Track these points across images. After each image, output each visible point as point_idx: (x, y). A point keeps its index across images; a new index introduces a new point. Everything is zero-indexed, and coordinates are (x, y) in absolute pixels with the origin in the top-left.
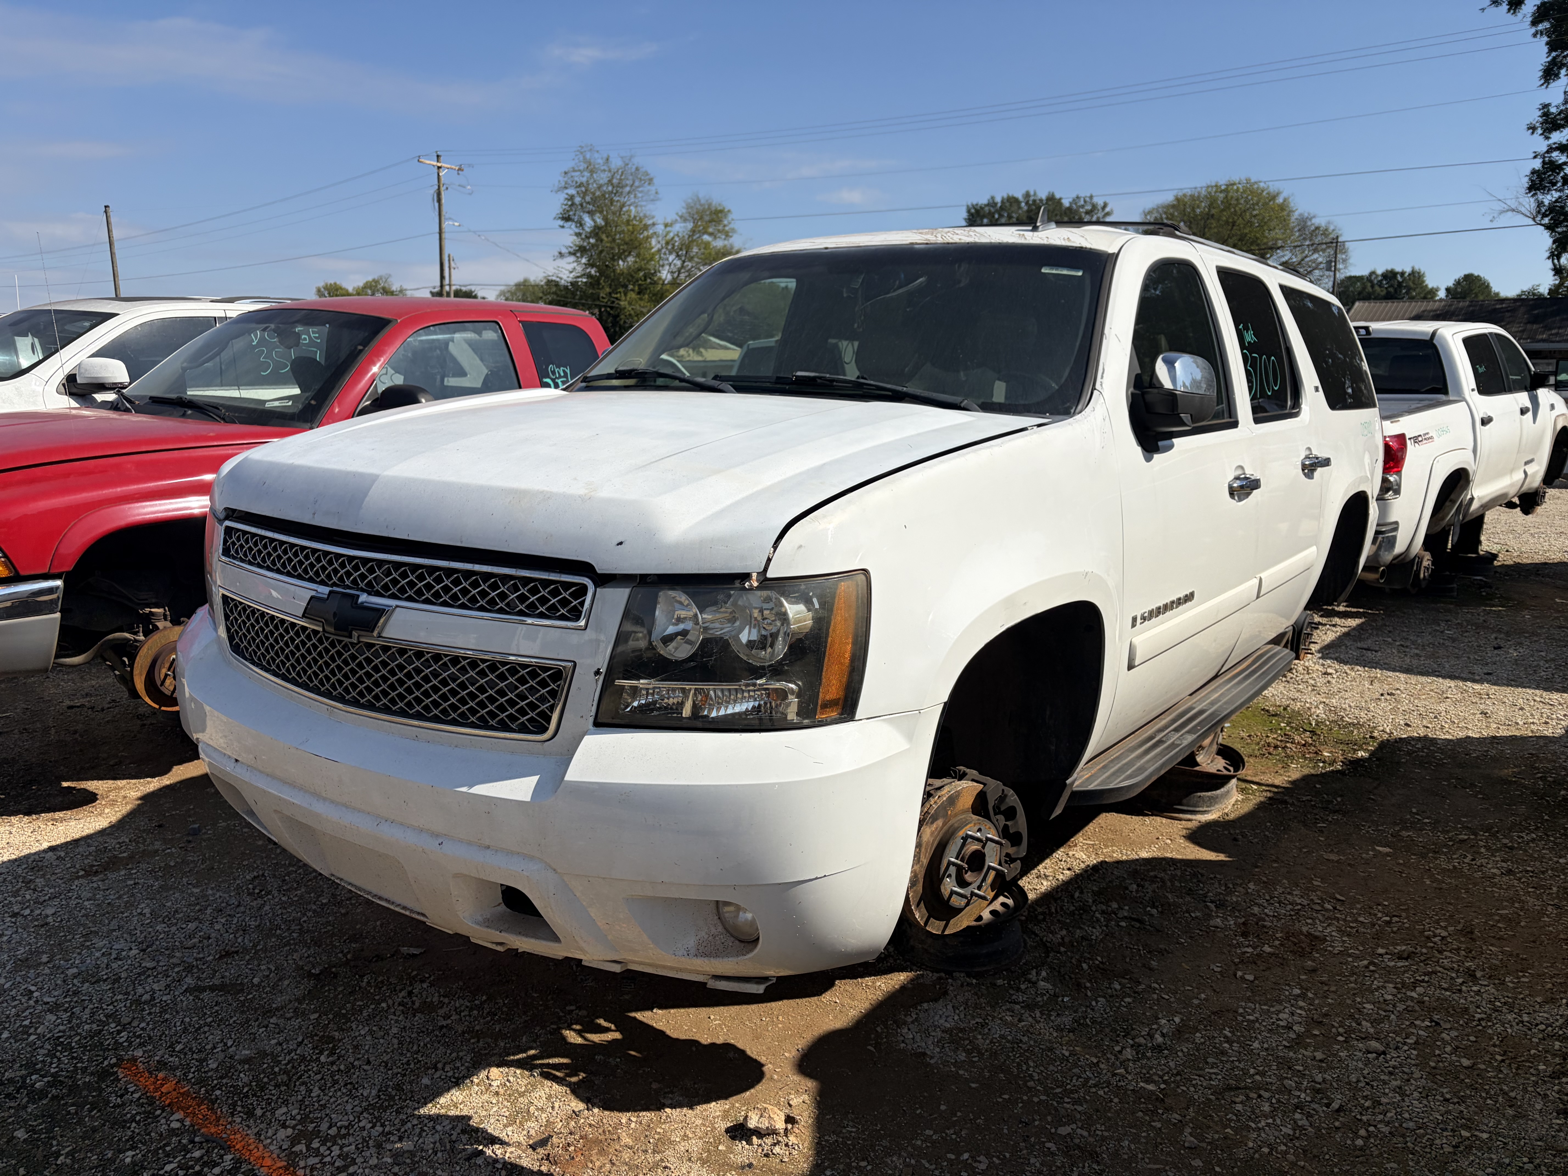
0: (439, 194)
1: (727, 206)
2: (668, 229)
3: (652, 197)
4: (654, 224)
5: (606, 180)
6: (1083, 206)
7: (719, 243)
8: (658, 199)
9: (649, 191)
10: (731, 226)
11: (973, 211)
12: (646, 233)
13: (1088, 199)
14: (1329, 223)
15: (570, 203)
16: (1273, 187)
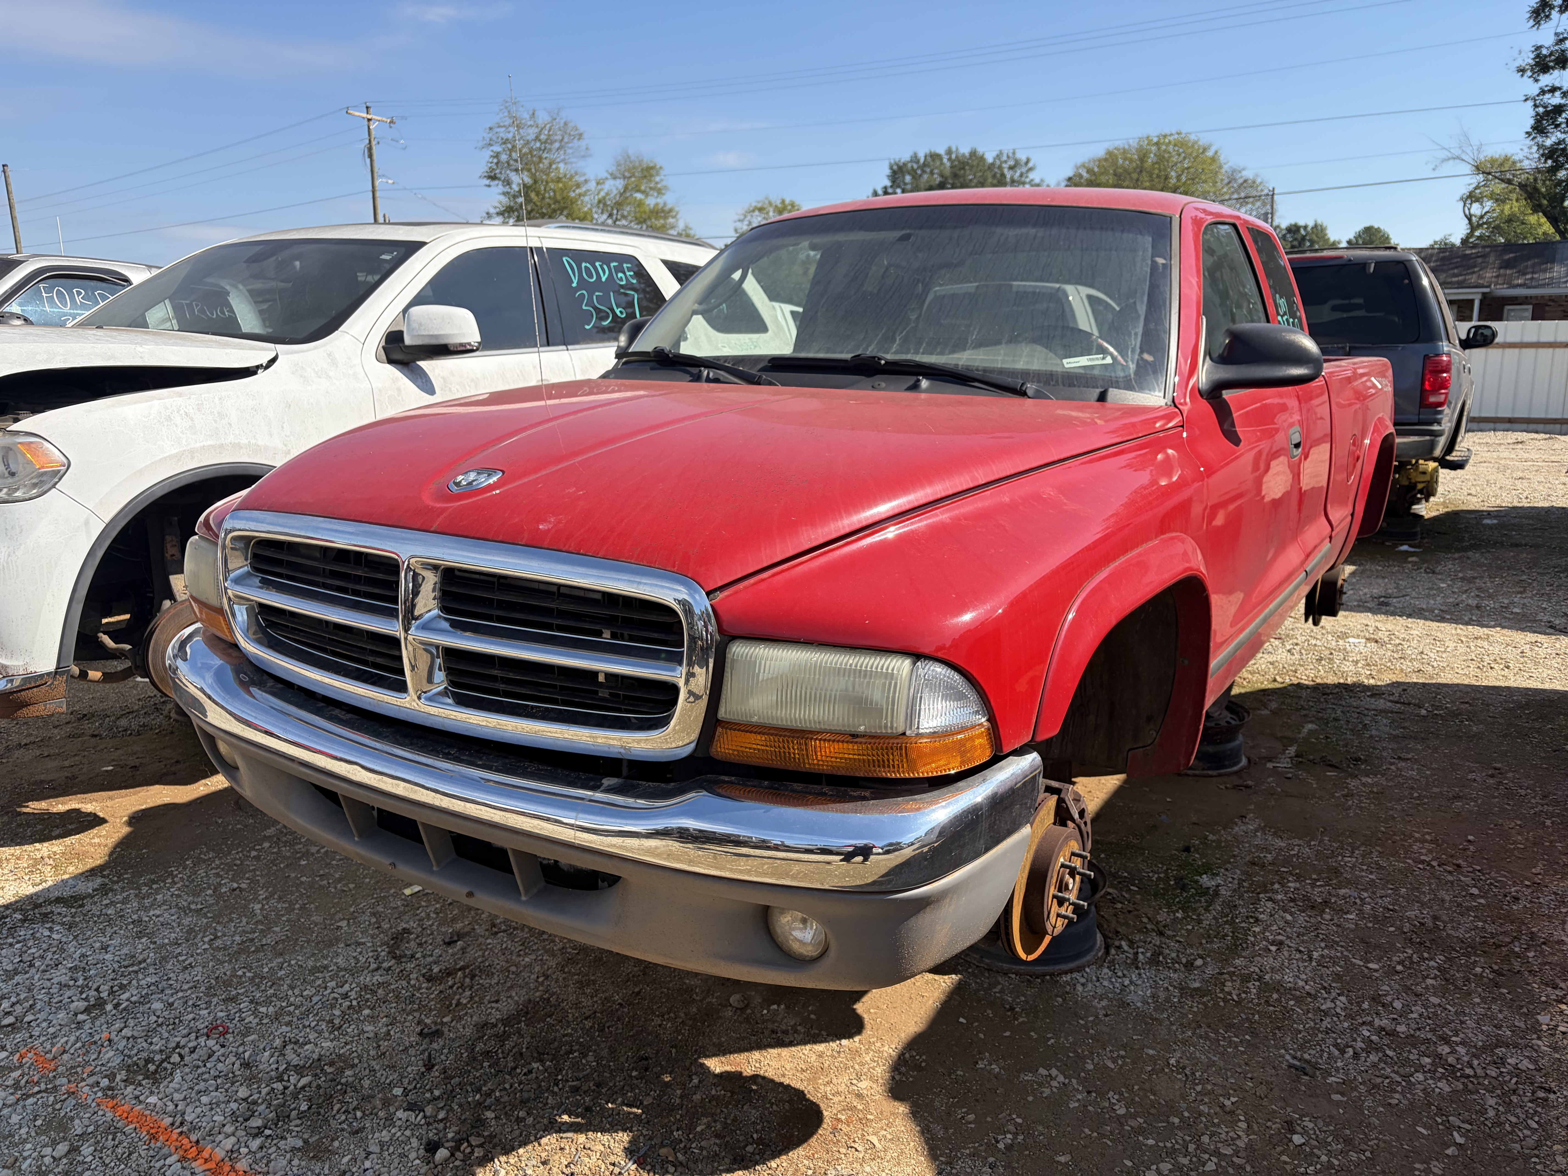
0: (370, 149)
1: (659, 162)
2: (599, 187)
3: (582, 153)
4: (586, 181)
5: (533, 137)
6: (1006, 162)
7: (651, 202)
8: (590, 156)
9: (579, 147)
10: (664, 183)
11: (895, 167)
12: (578, 191)
14: (1257, 175)
15: (495, 161)
16: (1204, 139)
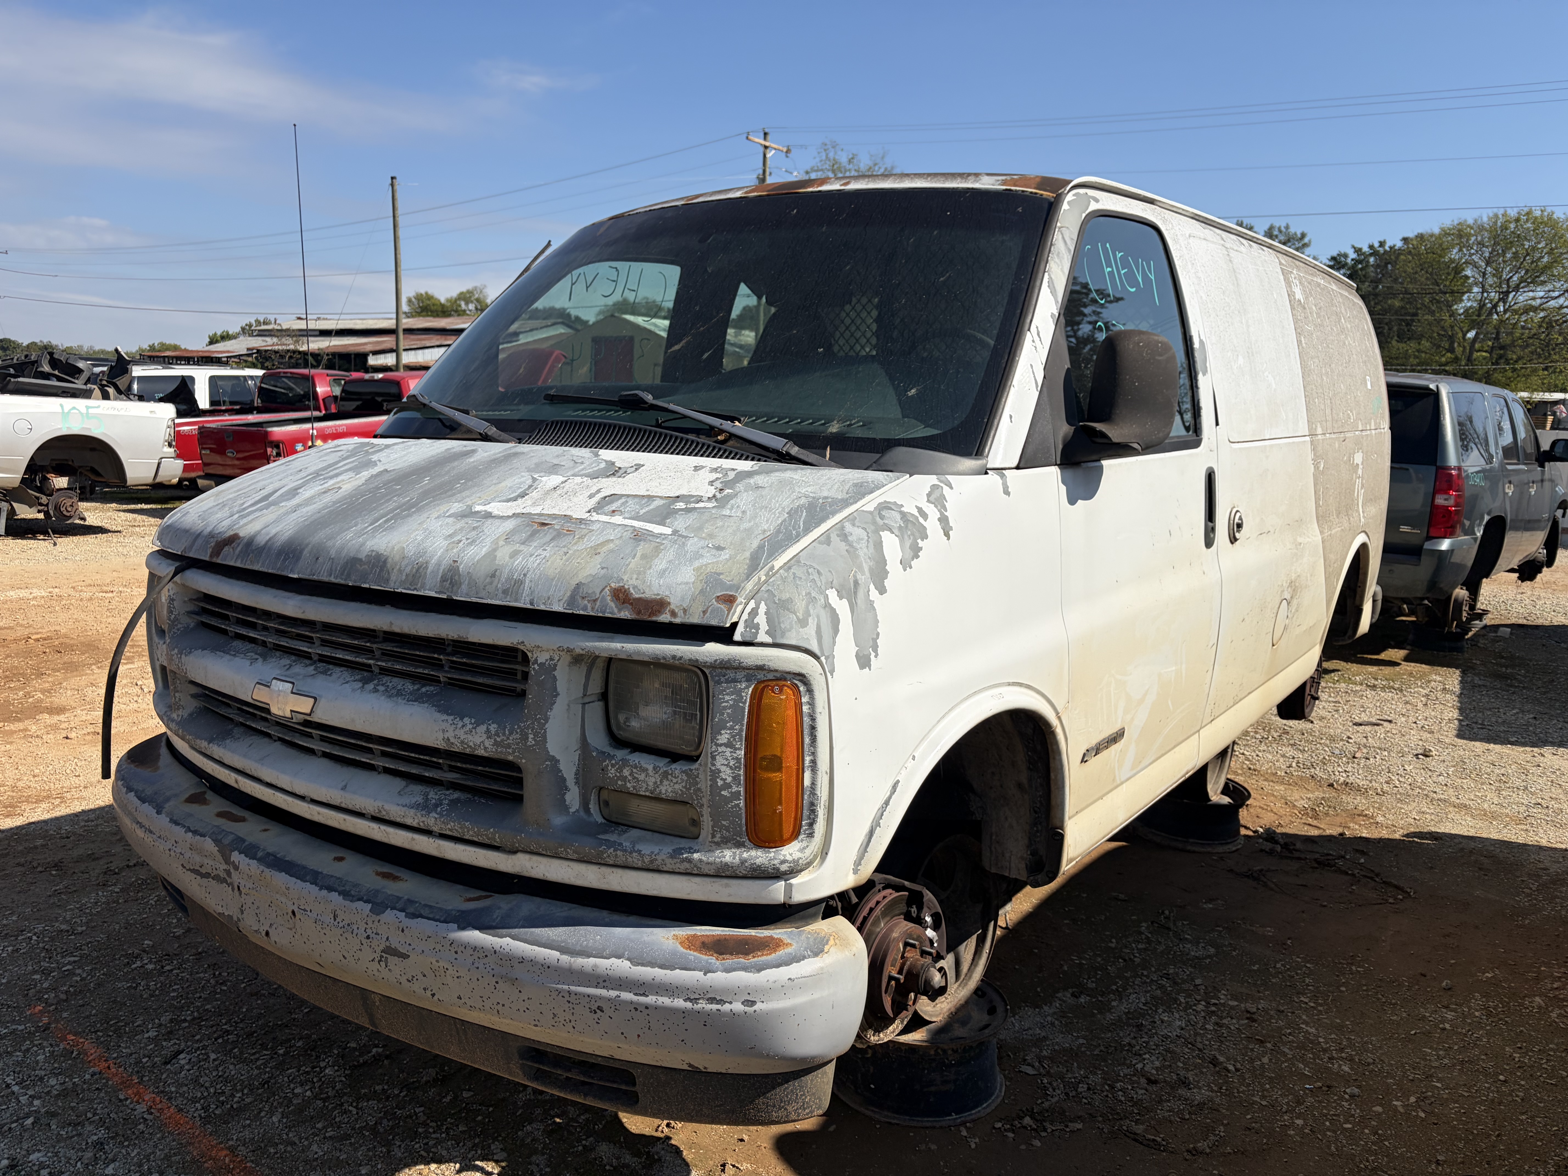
13: (1283, 229)
